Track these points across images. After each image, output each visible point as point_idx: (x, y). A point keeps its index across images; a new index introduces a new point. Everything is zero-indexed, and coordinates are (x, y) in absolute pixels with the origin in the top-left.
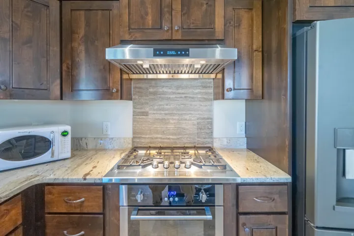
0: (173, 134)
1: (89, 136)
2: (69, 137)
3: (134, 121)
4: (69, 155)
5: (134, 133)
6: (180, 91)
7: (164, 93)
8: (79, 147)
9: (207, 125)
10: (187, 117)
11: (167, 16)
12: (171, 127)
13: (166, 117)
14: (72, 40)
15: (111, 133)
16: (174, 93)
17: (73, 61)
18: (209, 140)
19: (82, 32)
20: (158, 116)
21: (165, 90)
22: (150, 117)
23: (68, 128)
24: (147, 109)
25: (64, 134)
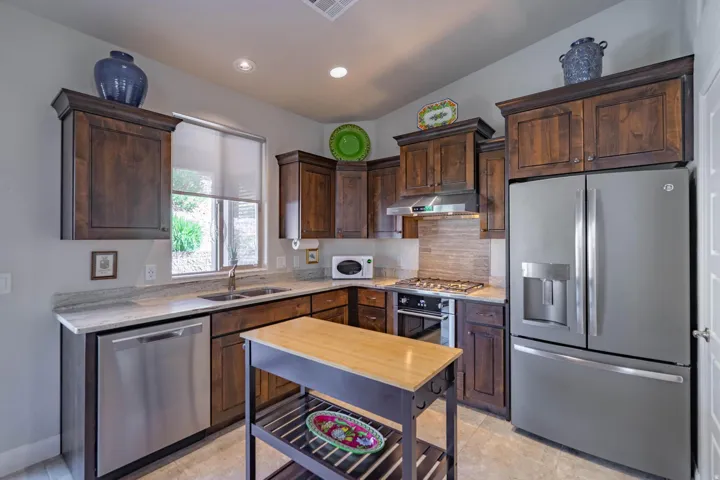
0: (451, 269)
1: (387, 267)
2: (372, 264)
3: (420, 256)
4: (371, 277)
5: (420, 266)
6: (458, 230)
7: (443, 232)
8: (379, 274)
9: (485, 263)
10: (464, 254)
11: (431, 175)
12: (450, 263)
13: (446, 254)
14: (374, 196)
15: (403, 265)
16: (453, 232)
17: (374, 211)
18: (485, 277)
19: (379, 191)
20: (438, 253)
21: (445, 229)
22: (432, 253)
23: (371, 258)
24: (430, 246)
25: (369, 262)
